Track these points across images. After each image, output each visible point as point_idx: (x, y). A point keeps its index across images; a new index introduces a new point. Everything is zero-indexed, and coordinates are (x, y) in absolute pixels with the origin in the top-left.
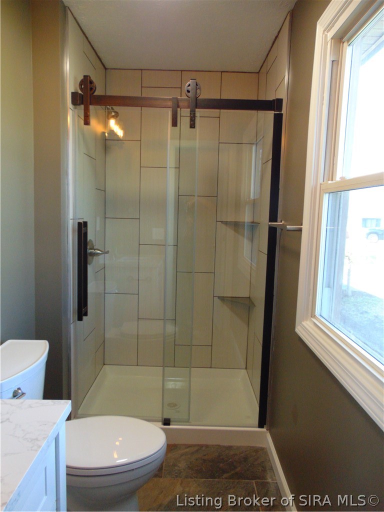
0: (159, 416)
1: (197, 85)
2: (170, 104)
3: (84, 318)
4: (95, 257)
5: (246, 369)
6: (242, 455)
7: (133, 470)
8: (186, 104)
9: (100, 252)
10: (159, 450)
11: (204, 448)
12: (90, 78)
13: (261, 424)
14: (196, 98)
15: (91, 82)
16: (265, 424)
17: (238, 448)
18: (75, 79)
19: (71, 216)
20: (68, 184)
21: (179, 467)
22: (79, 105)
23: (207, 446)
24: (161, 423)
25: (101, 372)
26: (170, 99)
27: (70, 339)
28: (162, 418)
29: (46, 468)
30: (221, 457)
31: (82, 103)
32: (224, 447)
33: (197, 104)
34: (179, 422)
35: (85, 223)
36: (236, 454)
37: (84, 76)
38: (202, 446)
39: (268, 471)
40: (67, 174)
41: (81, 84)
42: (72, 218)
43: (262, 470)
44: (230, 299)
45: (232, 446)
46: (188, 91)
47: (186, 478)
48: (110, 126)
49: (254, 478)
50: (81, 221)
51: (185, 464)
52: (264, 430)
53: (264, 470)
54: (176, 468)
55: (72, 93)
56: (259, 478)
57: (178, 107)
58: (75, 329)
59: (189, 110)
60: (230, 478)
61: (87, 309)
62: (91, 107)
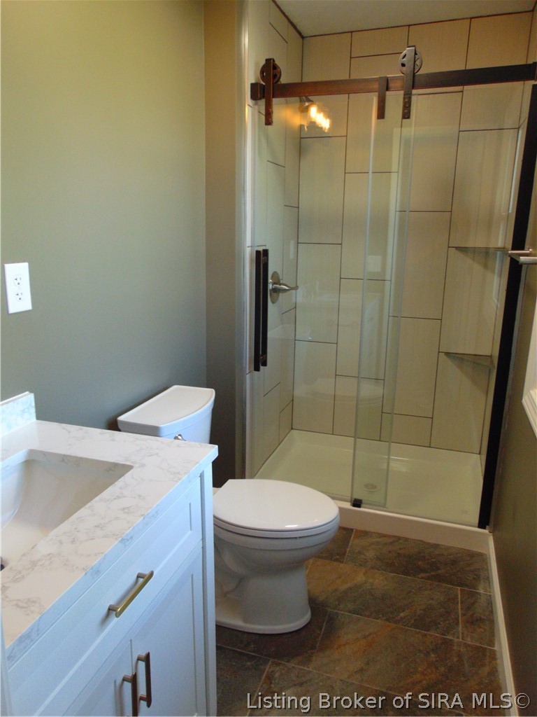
0: (348, 494)
1: (416, 54)
2: (376, 86)
3: (262, 368)
4: (281, 294)
5: (480, 454)
6: (451, 557)
7: (296, 538)
8: (399, 84)
9: (287, 288)
10: (328, 523)
11: (401, 541)
12: (274, 61)
13: (483, 523)
14: (414, 74)
15: (275, 67)
16: (488, 525)
17: (447, 548)
18: (257, 64)
19: (248, 242)
20: (245, 204)
21: (366, 555)
22: (260, 99)
23: (406, 539)
24: (349, 504)
25: (287, 437)
26: (376, 80)
27: (246, 392)
28: (351, 498)
29: (190, 504)
30: (422, 554)
31: (264, 97)
32: (428, 544)
33: (415, 82)
34: (372, 505)
35: (266, 252)
36: (442, 555)
37: (267, 60)
38: (399, 538)
39: (482, 581)
40: (244, 191)
41: (262, 72)
42: (250, 245)
43: (474, 578)
44: (460, 356)
45: (438, 545)
46: (403, 65)
47: (373, 569)
48: (310, 116)
49: (461, 585)
50: (261, 249)
51: (373, 554)
52: (486, 531)
53: (477, 578)
54: (362, 556)
55: (252, 85)
56: (467, 586)
57: (388, 89)
58: (252, 382)
59: (402, 92)
60: (428, 578)
61: (266, 356)
62: (275, 101)
